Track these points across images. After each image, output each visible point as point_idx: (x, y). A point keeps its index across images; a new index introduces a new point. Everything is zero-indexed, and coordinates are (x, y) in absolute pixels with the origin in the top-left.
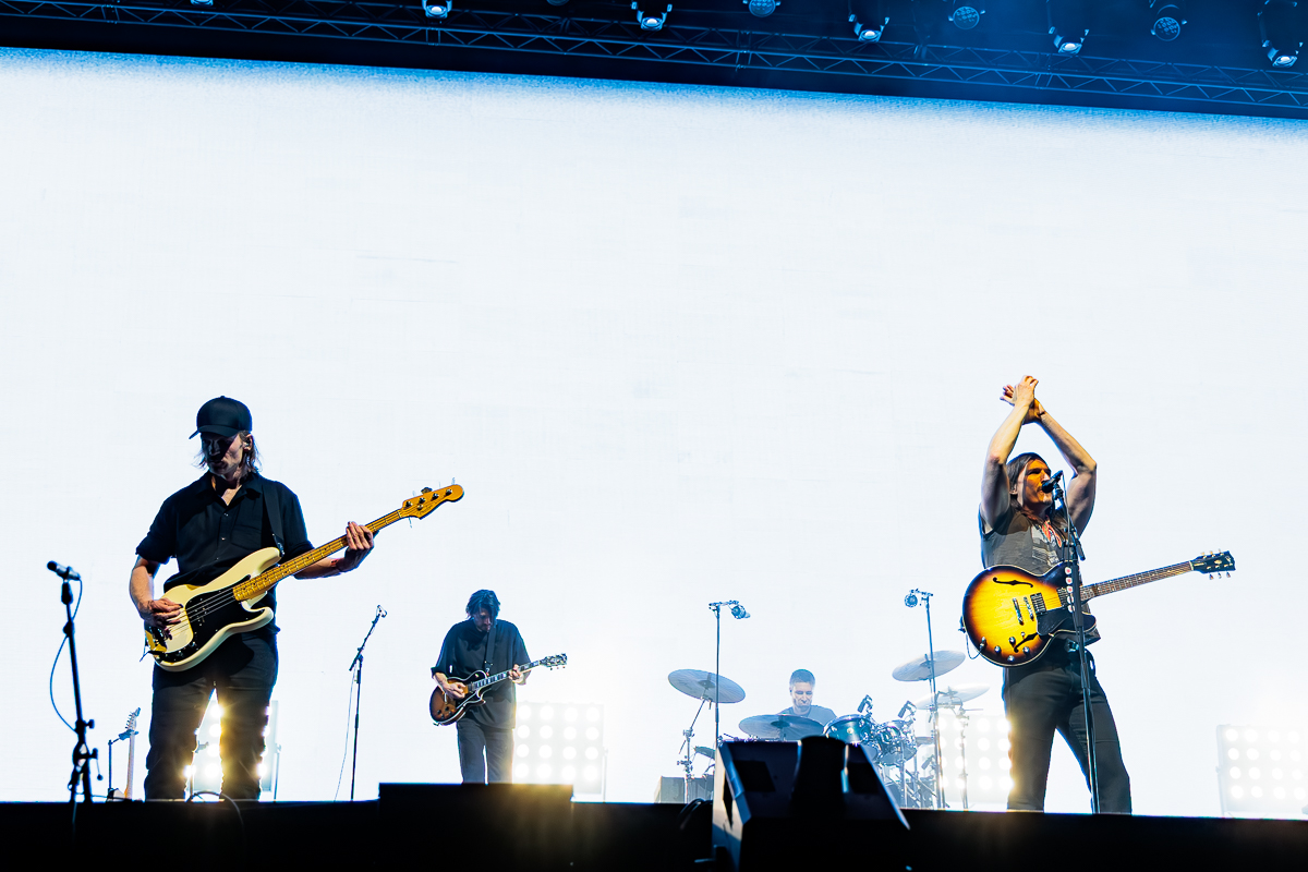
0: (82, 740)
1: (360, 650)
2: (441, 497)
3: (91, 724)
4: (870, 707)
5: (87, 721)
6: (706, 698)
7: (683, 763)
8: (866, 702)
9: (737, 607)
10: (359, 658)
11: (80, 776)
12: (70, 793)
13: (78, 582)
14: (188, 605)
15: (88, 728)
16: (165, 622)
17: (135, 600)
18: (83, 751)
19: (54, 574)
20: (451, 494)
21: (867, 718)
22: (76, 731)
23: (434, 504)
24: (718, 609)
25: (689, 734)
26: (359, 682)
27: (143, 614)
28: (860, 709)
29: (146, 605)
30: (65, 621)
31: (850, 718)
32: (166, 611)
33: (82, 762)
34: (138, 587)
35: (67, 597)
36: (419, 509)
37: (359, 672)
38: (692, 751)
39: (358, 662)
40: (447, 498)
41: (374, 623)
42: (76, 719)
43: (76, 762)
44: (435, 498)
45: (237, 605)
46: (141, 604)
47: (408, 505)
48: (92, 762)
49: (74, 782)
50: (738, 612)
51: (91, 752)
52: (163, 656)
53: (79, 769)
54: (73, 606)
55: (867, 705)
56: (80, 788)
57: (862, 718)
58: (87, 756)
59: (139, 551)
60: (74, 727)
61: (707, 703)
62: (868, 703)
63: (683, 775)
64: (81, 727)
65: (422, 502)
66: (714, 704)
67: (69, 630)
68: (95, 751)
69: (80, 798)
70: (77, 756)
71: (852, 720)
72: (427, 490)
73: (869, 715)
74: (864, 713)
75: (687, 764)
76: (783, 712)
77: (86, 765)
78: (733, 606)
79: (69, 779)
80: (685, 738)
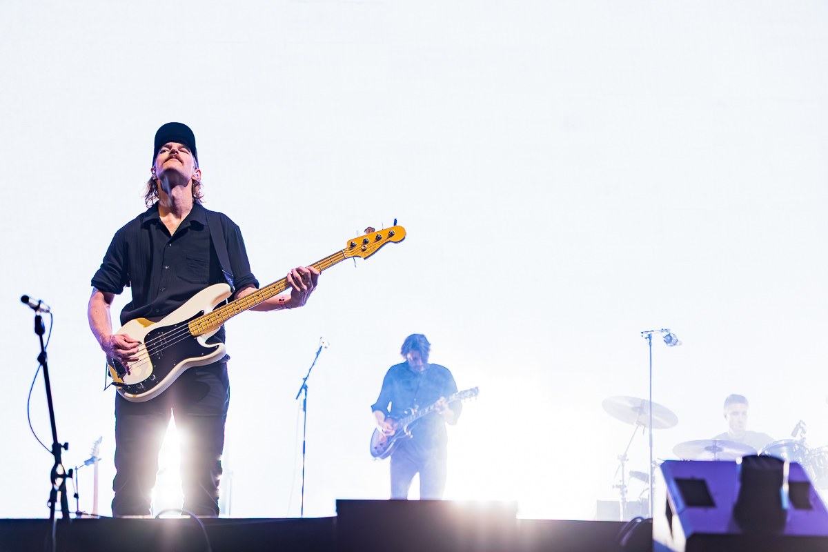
0: (58, 461)
1: (305, 379)
2: (384, 237)
3: (66, 446)
4: (804, 432)
5: (63, 444)
6: (639, 423)
7: (618, 487)
8: (799, 427)
9: (669, 335)
10: (305, 387)
11: (58, 495)
12: (49, 510)
13: (48, 315)
14: (147, 339)
15: (63, 449)
16: (126, 358)
17: (96, 333)
18: (60, 471)
19: (26, 307)
20: (394, 235)
21: (801, 444)
22: (53, 453)
23: (378, 245)
24: (650, 337)
25: (624, 458)
26: (305, 410)
27: (104, 347)
28: (794, 434)
29: (108, 340)
30: (39, 351)
31: (783, 442)
32: (126, 349)
33: (59, 481)
34: (98, 321)
35: (39, 329)
36: (364, 250)
37: (305, 401)
38: (627, 475)
39: (303, 391)
40: (391, 239)
41: (318, 354)
42: (52, 442)
43: (53, 482)
44: (378, 238)
45: (193, 339)
46: (103, 339)
47: (352, 246)
48: (68, 480)
49: (53, 500)
50: (669, 339)
51: (67, 473)
52: (125, 388)
53: (57, 487)
54: (45, 337)
55: (800, 430)
56: (58, 506)
57: (796, 442)
58: (64, 476)
59: (94, 282)
60: (51, 449)
61: (641, 428)
62: (802, 428)
63: (619, 498)
64: (57, 449)
65: (365, 242)
66: (647, 430)
67: (42, 359)
68: (71, 471)
69: (58, 515)
70: (54, 476)
71: (785, 445)
72: (370, 230)
73: (803, 440)
74: (798, 438)
75: (622, 488)
76: (717, 437)
77: (63, 484)
78: (665, 334)
79: (48, 497)
80: (619, 463)
